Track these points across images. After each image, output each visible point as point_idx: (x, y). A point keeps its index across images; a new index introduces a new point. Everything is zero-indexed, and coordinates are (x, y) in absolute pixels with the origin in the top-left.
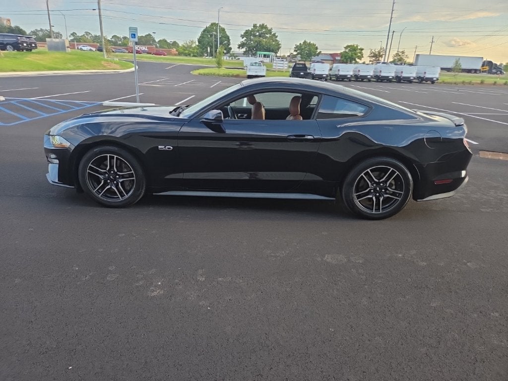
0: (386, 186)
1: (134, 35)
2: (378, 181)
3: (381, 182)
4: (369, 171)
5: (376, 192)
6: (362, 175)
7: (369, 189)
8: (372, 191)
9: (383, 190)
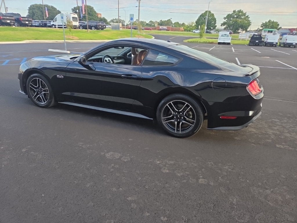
0: (183, 115)
2: (178, 111)
3: (181, 112)
4: (172, 103)
5: (177, 118)
6: (167, 105)
7: (172, 115)
8: (175, 117)
9: (182, 118)
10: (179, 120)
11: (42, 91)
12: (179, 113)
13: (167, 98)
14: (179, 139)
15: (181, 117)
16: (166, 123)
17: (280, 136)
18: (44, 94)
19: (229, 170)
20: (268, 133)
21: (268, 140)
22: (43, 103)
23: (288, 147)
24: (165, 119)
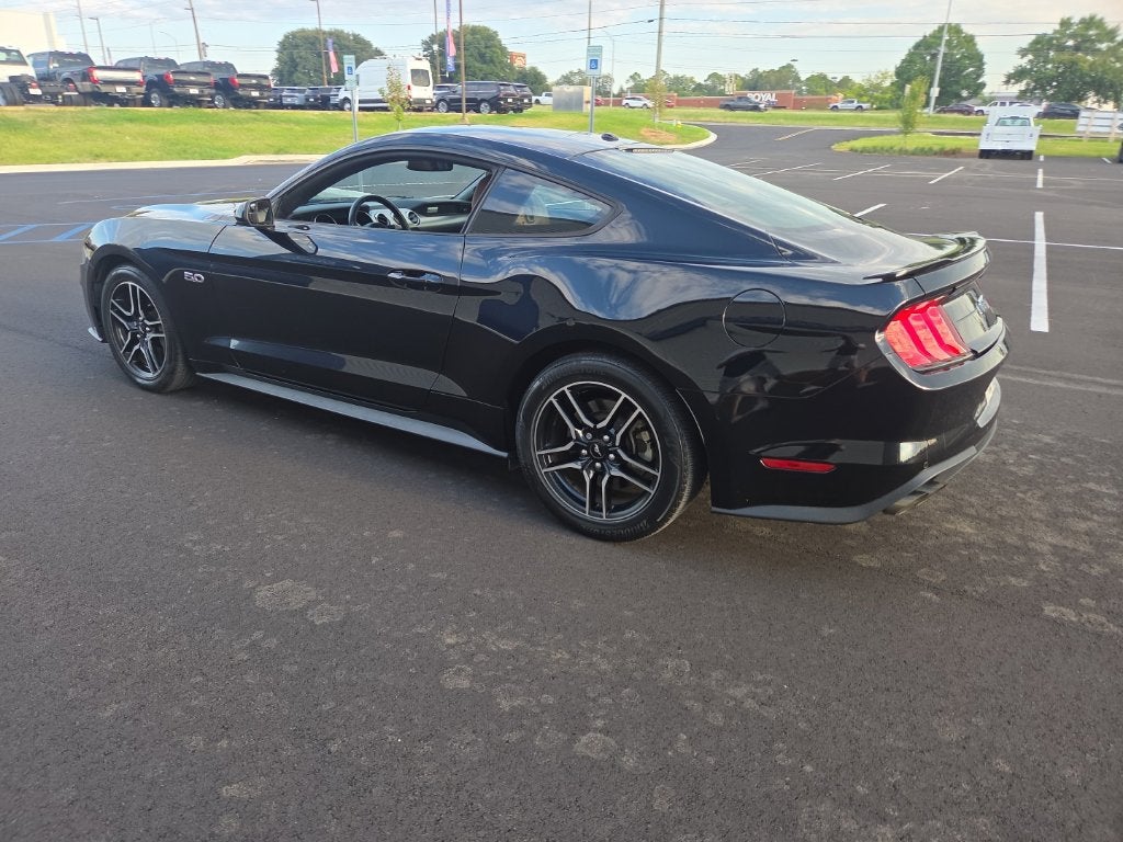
0: (614, 446)
1: (596, 61)
2: (592, 425)
3: (605, 430)
4: (568, 393)
5: (593, 457)
6: (551, 398)
7: (572, 444)
8: (584, 452)
9: (612, 456)
10: (598, 464)
11: (148, 329)
12: (598, 433)
13: (550, 372)
14: (600, 544)
15: (605, 451)
16: (552, 472)
17: (1084, 567)
18: (153, 339)
19: (750, 704)
20: (1032, 545)
21: (1013, 580)
22: (150, 375)
23: (1104, 620)
24: (546, 455)
